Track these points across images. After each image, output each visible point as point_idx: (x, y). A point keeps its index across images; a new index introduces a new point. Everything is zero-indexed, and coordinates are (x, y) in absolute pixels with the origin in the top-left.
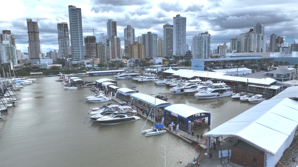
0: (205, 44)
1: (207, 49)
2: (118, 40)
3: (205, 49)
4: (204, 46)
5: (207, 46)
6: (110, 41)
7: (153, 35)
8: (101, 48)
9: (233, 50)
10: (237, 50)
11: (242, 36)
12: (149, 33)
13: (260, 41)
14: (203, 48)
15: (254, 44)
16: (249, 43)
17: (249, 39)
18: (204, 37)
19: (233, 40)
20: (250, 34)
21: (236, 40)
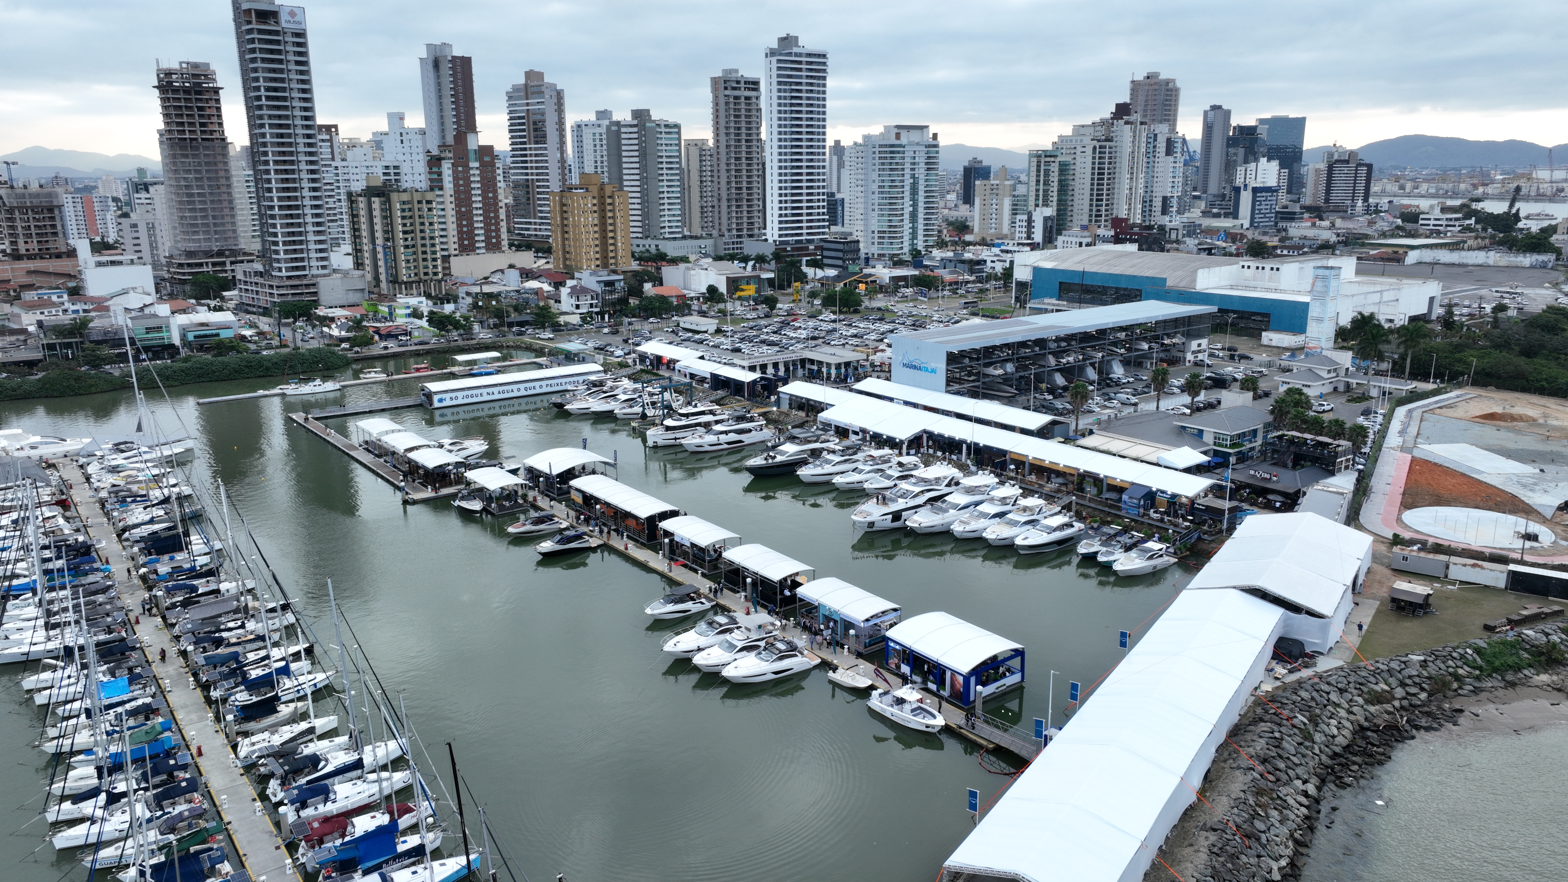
0: (913, 177)
1: (921, 205)
2: (487, 159)
3: (915, 205)
4: (907, 188)
5: (921, 188)
6: (446, 167)
7: (658, 125)
8: (410, 210)
9: (1037, 205)
10: (1055, 204)
11: (1079, 138)
12: (641, 115)
13: (1157, 160)
14: (903, 198)
15: (1131, 179)
16: (1109, 174)
17: (1110, 153)
18: (911, 144)
19: (1040, 156)
20: (1115, 128)
21: (1052, 159)
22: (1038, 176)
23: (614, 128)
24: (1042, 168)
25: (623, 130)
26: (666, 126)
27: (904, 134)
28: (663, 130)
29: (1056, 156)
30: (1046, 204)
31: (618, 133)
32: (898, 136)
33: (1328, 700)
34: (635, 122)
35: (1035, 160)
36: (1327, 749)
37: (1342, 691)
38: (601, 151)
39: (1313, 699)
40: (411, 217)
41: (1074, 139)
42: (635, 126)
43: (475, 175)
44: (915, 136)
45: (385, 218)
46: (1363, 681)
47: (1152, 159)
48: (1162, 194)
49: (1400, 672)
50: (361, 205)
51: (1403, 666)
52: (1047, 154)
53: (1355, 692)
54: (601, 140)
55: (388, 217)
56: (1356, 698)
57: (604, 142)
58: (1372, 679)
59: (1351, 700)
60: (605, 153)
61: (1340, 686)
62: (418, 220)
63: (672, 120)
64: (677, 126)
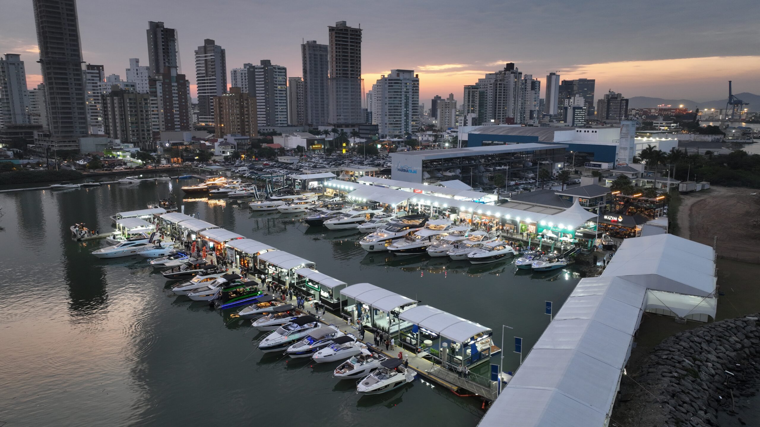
2: (182, 81)
6: (158, 85)
7: (275, 68)
8: (135, 103)
9: (468, 113)
10: (477, 112)
11: (489, 80)
12: (266, 63)
13: (527, 92)
14: (401, 107)
15: (515, 101)
16: (504, 98)
17: (504, 87)
18: (405, 79)
19: (469, 88)
20: (506, 76)
21: (476, 90)
22: (469, 98)
23: (251, 70)
24: (471, 94)
25: (256, 70)
26: (279, 69)
27: (401, 74)
28: (277, 70)
29: (477, 88)
30: (473, 111)
31: (254, 72)
32: (398, 75)
33: (702, 348)
34: (263, 66)
35: (467, 90)
36: (712, 386)
37: (709, 342)
38: (245, 82)
39: (691, 347)
40: (135, 107)
41: (486, 80)
42: (262, 68)
43: (175, 90)
44: (407, 76)
45: (121, 107)
46: (720, 334)
47: (524, 92)
48: (529, 109)
49: (744, 328)
50: (109, 101)
51: (745, 324)
52: (473, 87)
53: (718, 343)
54: (245, 76)
55: (122, 107)
56: (719, 347)
57: (247, 77)
58: (727, 334)
59: (716, 349)
60: (247, 83)
61: (707, 338)
62: (139, 110)
63: (282, 65)
64: (285, 69)
